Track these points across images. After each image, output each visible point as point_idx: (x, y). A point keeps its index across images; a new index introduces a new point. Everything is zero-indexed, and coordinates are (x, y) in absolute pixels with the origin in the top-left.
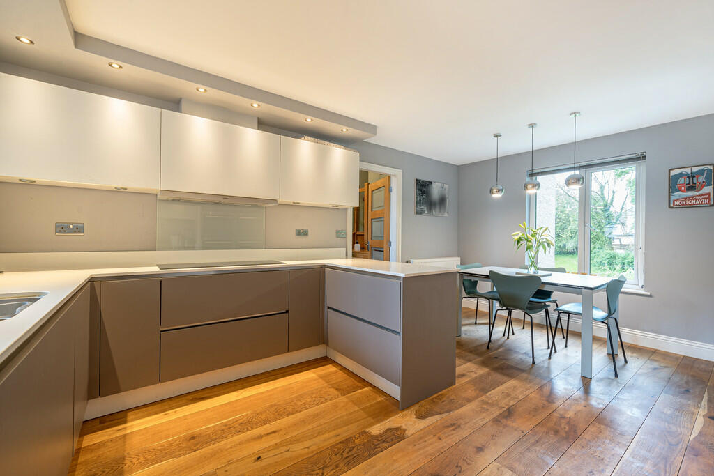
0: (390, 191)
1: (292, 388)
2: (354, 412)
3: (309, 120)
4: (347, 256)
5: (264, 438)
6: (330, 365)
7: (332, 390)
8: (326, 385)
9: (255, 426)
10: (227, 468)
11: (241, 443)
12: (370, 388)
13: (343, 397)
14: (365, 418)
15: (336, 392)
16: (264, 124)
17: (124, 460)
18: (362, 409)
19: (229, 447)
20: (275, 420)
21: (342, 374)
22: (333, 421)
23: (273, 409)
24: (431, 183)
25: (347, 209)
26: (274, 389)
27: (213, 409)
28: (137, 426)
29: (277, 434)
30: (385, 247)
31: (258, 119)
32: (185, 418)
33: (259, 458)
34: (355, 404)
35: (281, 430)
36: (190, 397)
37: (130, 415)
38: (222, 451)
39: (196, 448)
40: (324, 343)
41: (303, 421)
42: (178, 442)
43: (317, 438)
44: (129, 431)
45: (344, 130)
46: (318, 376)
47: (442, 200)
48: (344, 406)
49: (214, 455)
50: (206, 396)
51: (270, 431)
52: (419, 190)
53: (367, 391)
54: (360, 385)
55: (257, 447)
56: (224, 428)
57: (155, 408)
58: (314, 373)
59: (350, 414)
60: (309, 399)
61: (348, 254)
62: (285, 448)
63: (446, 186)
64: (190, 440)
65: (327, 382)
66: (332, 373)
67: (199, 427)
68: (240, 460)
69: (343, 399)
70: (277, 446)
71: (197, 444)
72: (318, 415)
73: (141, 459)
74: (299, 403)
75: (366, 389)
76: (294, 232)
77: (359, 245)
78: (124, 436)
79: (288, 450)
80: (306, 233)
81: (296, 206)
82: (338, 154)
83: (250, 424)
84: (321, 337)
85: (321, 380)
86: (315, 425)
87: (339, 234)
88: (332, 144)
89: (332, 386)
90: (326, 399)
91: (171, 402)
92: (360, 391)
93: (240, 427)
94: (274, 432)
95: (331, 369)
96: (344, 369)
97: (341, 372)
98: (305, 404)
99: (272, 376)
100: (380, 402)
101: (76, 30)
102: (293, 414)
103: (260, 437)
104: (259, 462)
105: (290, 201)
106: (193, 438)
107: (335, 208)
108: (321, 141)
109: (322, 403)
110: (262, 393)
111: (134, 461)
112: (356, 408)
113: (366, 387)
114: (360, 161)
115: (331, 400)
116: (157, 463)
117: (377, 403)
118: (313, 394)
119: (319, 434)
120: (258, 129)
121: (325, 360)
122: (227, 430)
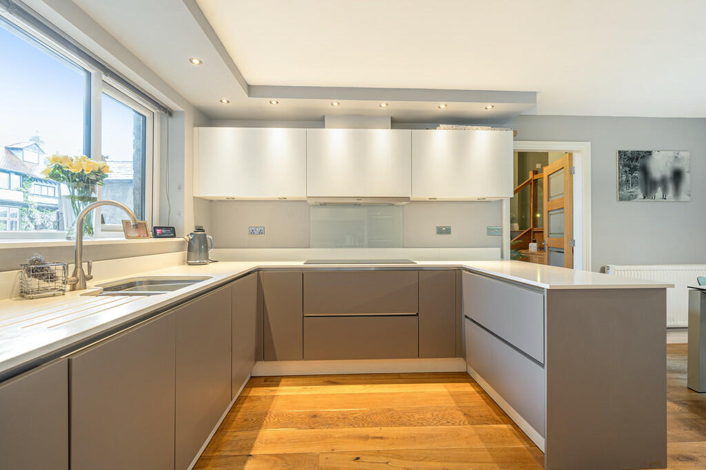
0: (572, 172)
1: (416, 397)
2: (478, 450)
3: (443, 106)
4: (502, 257)
5: (370, 440)
6: (468, 384)
7: (460, 413)
8: (454, 405)
9: (366, 425)
10: (328, 456)
11: (348, 437)
12: (510, 426)
13: (469, 426)
14: (490, 463)
15: (463, 418)
16: (397, 122)
17: (265, 416)
18: (490, 450)
19: (337, 436)
20: (387, 425)
21: (478, 398)
22: (447, 450)
23: (389, 414)
24: (650, 153)
25: (501, 201)
26: (397, 393)
27: (339, 395)
28: (285, 391)
29: (382, 441)
30: (566, 246)
31: (392, 118)
32: (316, 396)
33: (358, 459)
34: (482, 440)
35: (388, 438)
36: (326, 379)
37: (283, 381)
38: (331, 437)
39: (313, 426)
40: (462, 357)
41: (414, 437)
42: (303, 416)
43: (421, 463)
44: (277, 394)
45: (488, 108)
46: (449, 392)
47: (677, 176)
48: (466, 438)
49: (324, 438)
50: (337, 381)
51: (377, 435)
52: (625, 165)
53: (503, 429)
54: (498, 418)
55: (359, 447)
56: (340, 416)
57: (300, 381)
58: (446, 388)
59: (471, 450)
60: (428, 416)
61: (505, 256)
62: (385, 460)
63: (683, 154)
64: (312, 417)
65: (456, 402)
66: (467, 394)
67: (322, 408)
68: (342, 453)
69: (468, 429)
70: (378, 453)
71: (315, 423)
72: (432, 436)
73: (276, 419)
74: (417, 416)
75: (504, 426)
76: (435, 230)
77: (535, 244)
78: (273, 396)
79: (387, 463)
80: (448, 231)
81: (433, 201)
82: (482, 137)
83: (363, 421)
84: (458, 349)
85: (450, 398)
86: (424, 447)
87: (490, 232)
88: (475, 127)
89: (461, 409)
90: (448, 422)
91: (312, 379)
92: (495, 426)
93: (353, 421)
94: (381, 438)
95: (467, 388)
96: (483, 392)
97: (478, 395)
98: (423, 419)
99: (400, 378)
100: (517, 449)
101: (249, 83)
102: (406, 426)
103: (366, 438)
104: (355, 463)
105: (425, 197)
106: (315, 416)
107: (482, 201)
108: (461, 127)
109: (442, 425)
110: (384, 394)
111: (272, 419)
112: (481, 445)
113: (505, 423)
114: (514, 140)
115: (453, 424)
116: (284, 427)
117: (514, 449)
118: (436, 411)
119: (425, 459)
120: (392, 128)
121: (463, 377)
122: (343, 419)
